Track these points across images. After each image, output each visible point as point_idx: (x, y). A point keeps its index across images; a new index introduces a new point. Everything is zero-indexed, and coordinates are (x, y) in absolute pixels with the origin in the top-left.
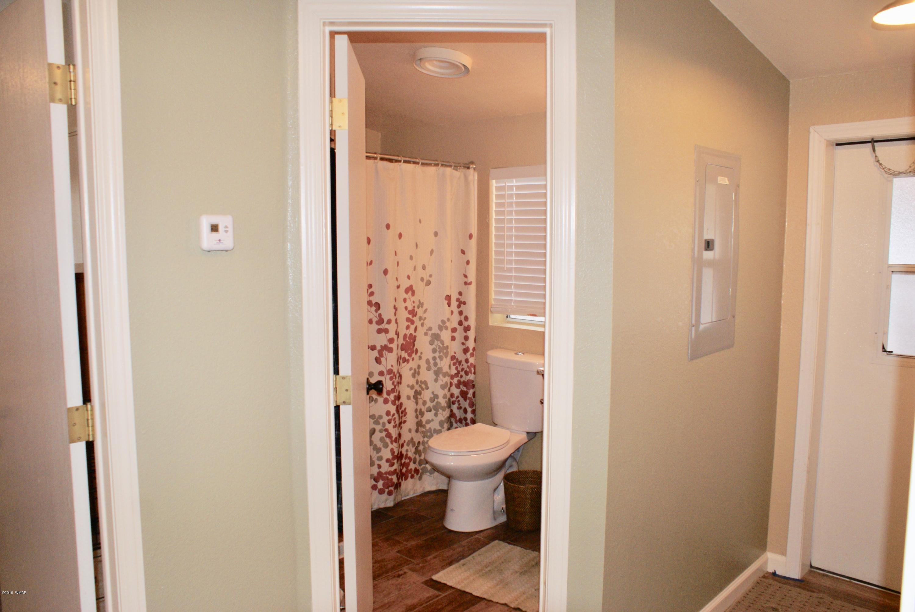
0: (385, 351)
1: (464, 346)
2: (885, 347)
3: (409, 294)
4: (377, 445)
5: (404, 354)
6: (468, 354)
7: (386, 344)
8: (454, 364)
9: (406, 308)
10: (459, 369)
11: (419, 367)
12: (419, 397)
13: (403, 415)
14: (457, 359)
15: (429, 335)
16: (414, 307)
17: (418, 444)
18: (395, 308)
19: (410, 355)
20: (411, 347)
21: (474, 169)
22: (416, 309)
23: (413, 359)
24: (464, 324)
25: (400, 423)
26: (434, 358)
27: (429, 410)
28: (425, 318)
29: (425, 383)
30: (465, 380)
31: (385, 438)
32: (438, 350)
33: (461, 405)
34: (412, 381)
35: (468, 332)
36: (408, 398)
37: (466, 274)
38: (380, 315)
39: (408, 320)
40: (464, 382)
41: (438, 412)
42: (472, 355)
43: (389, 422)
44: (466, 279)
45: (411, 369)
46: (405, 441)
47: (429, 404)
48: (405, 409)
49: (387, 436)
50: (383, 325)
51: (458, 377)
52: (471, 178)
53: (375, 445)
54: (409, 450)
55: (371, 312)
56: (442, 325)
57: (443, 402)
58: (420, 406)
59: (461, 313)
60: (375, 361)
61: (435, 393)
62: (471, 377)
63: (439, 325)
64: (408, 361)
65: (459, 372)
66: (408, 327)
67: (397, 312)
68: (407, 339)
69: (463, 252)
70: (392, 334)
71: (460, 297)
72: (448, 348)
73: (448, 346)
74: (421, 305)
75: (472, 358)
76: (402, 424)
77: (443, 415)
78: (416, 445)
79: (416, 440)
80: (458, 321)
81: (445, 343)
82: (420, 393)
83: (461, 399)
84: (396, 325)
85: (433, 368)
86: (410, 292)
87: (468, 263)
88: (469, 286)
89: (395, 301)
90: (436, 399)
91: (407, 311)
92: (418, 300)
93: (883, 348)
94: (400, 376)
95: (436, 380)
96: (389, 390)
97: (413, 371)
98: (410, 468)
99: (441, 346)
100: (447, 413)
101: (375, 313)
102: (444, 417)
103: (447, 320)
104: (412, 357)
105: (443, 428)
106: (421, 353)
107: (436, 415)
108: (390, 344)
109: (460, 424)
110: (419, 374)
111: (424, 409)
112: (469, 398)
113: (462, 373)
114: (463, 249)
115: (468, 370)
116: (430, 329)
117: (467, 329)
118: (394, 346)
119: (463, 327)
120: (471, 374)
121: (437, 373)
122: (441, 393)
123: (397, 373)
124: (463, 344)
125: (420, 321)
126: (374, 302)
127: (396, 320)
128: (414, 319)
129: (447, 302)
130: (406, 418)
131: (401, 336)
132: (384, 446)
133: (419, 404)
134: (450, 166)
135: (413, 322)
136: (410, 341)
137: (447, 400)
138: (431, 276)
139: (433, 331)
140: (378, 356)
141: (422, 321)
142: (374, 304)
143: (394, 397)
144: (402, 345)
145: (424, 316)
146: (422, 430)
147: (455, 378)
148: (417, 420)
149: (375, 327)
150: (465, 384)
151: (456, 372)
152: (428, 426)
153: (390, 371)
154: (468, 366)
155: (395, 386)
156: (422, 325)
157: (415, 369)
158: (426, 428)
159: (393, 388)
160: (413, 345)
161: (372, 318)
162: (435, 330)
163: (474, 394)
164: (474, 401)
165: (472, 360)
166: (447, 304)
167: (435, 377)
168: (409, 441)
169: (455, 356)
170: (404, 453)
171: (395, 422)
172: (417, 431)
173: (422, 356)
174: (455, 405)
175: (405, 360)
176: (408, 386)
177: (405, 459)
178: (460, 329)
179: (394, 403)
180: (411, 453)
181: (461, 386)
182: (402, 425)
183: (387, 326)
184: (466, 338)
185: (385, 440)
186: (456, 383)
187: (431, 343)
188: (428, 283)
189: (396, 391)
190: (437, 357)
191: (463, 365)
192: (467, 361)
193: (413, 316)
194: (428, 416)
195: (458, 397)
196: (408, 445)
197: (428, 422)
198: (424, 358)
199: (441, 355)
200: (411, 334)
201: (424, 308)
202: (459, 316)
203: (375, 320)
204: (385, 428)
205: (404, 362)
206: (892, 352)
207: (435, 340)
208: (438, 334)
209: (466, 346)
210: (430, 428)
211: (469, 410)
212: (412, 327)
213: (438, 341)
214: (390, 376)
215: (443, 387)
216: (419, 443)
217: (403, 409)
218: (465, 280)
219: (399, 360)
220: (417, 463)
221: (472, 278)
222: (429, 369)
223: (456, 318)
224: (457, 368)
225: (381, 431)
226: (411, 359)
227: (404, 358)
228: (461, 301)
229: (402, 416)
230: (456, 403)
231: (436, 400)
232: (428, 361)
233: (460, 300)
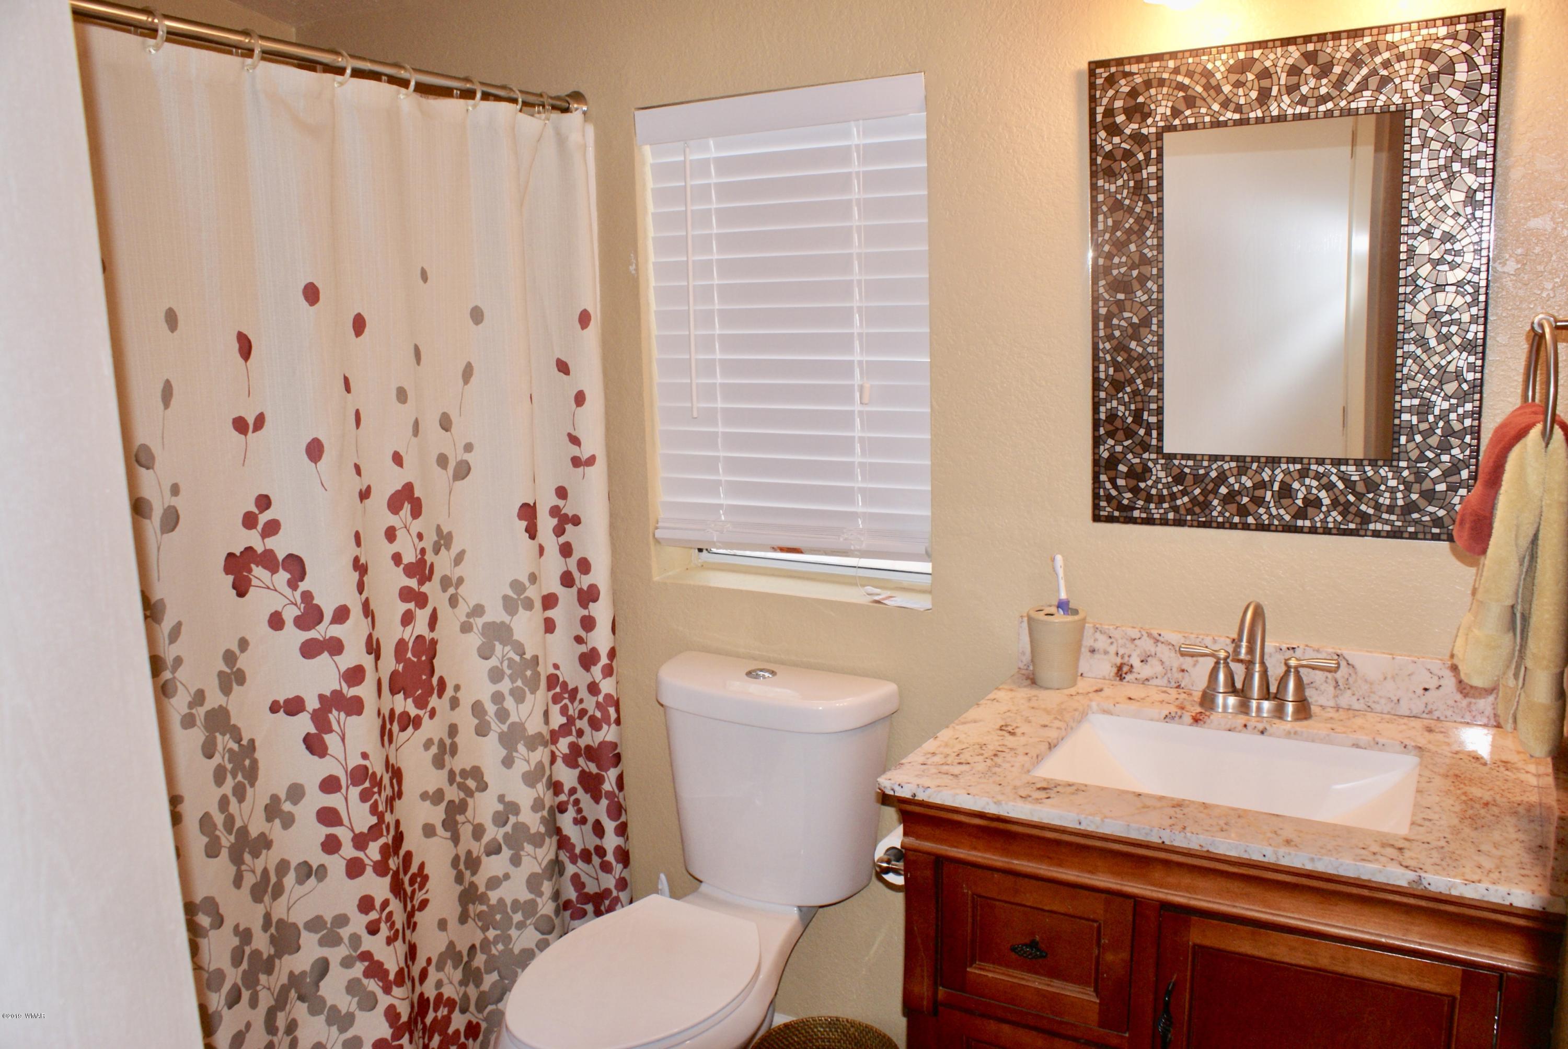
0: (335, 712)
1: (584, 645)
3: (402, 513)
4: (340, 1007)
5: (403, 704)
6: (597, 671)
7: (338, 688)
8: (556, 699)
9: (397, 558)
10: (573, 710)
11: (453, 730)
12: (460, 818)
13: (416, 886)
14: (565, 684)
15: (475, 629)
16: (423, 551)
17: (469, 955)
18: (360, 567)
19: (421, 703)
20: (424, 677)
21: (584, 113)
22: (430, 557)
23: (433, 714)
24: (577, 582)
25: (411, 915)
26: (498, 698)
27: (494, 849)
28: (460, 581)
29: (476, 773)
30: (591, 743)
31: (365, 981)
32: (508, 672)
33: (584, 813)
34: (435, 780)
35: (591, 604)
36: (429, 831)
37: (574, 433)
38: (307, 596)
39: (406, 594)
40: (588, 747)
41: (522, 853)
42: (608, 671)
43: (373, 929)
44: (577, 448)
45: (428, 744)
46: (429, 961)
47: (492, 832)
48: (422, 866)
49: (367, 974)
50: (321, 628)
51: (570, 734)
52: (575, 138)
53: (334, 1008)
54: (446, 981)
55: (276, 590)
56: (515, 596)
57: (533, 821)
58: (467, 842)
59: (566, 550)
60: (304, 747)
61: (507, 799)
62: (608, 734)
63: (506, 598)
64: (417, 723)
65: (571, 721)
66: (407, 619)
67: (365, 579)
68: (409, 655)
69: (563, 367)
70: (355, 654)
71: (561, 503)
72: (538, 664)
73: (536, 659)
74: (444, 540)
75: (609, 679)
76: (417, 913)
77: (536, 858)
78: (465, 959)
79: (463, 947)
80: (559, 573)
81: (527, 651)
82: (462, 807)
83: (581, 794)
84: (365, 624)
85: (496, 727)
86: (407, 507)
87: (580, 399)
88: (588, 469)
89: (358, 542)
90: (510, 816)
91: (402, 566)
92: (435, 527)
94: (397, 774)
95: (508, 762)
96: (361, 834)
97: (434, 750)
98: (451, 1031)
99: (517, 658)
100: (547, 852)
101: (288, 591)
102: (540, 865)
103: (529, 580)
104: (429, 708)
105: (540, 894)
106: (457, 688)
107: (516, 861)
108: (349, 687)
109: (586, 865)
110: (454, 750)
111: (477, 848)
112: (607, 792)
113: (583, 724)
114: (564, 359)
115: (598, 714)
116: (478, 610)
117: (588, 596)
118: (365, 691)
119: (574, 590)
120: (609, 725)
121: (509, 740)
122: (524, 796)
123: (385, 773)
124: (579, 640)
125: (444, 590)
126: (281, 556)
127: (366, 606)
128: (425, 589)
129: (524, 524)
130: (427, 891)
131: (388, 652)
132: (361, 1007)
133: (463, 838)
134: (514, 101)
135: (421, 600)
136: (419, 658)
137: (545, 813)
138: (469, 448)
139: (488, 618)
140: (313, 730)
141: (451, 590)
142: (284, 560)
143: (380, 852)
144: (394, 675)
145: (458, 572)
146: (478, 911)
147: (561, 740)
148: (459, 888)
149: (294, 636)
150: (591, 753)
151: (564, 720)
152: (494, 896)
153: (359, 774)
154: (598, 705)
155: (381, 817)
156: (453, 601)
157: (441, 741)
158: (489, 900)
159: (376, 825)
160: (428, 671)
161: (280, 610)
162: (495, 613)
163: (620, 782)
164: (621, 800)
165: (607, 686)
166: (527, 530)
167: (504, 752)
168: (441, 955)
169: (557, 677)
170: (430, 992)
171: (393, 924)
172: (463, 918)
173: (459, 695)
174: (566, 814)
175: (407, 722)
176: (424, 796)
177: (436, 1010)
178: (567, 597)
179: (381, 869)
180: (450, 986)
181: (581, 761)
182: (418, 916)
183: (336, 631)
184: (588, 623)
185: (363, 985)
186: (566, 751)
187: (485, 653)
188: (463, 471)
189: (385, 833)
190: (506, 693)
191: (581, 701)
192: (593, 688)
193: (421, 583)
194: (493, 866)
195: (573, 791)
196: (440, 968)
197: (494, 883)
198: (466, 700)
199: (517, 687)
200: (420, 638)
201: (455, 549)
202: (563, 559)
203: (290, 614)
204: (359, 952)
205: (403, 729)
207: (497, 643)
208: (503, 623)
209: (590, 646)
210: (501, 901)
211: (610, 826)
212: (422, 616)
213: (504, 644)
214: (361, 788)
215: (530, 779)
216: (473, 947)
217: (414, 868)
218: (575, 451)
219: (388, 726)
220: (472, 1008)
221: (593, 444)
222: (482, 730)
223: (554, 565)
224: (564, 711)
225: (347, 963)
226: (428, 714)
227: (405, 714)
228: (566, 515)
229: (413, 892)
230: (570, 807)
231: (512, 819)
232: (478, 709)
233: (563, 512)
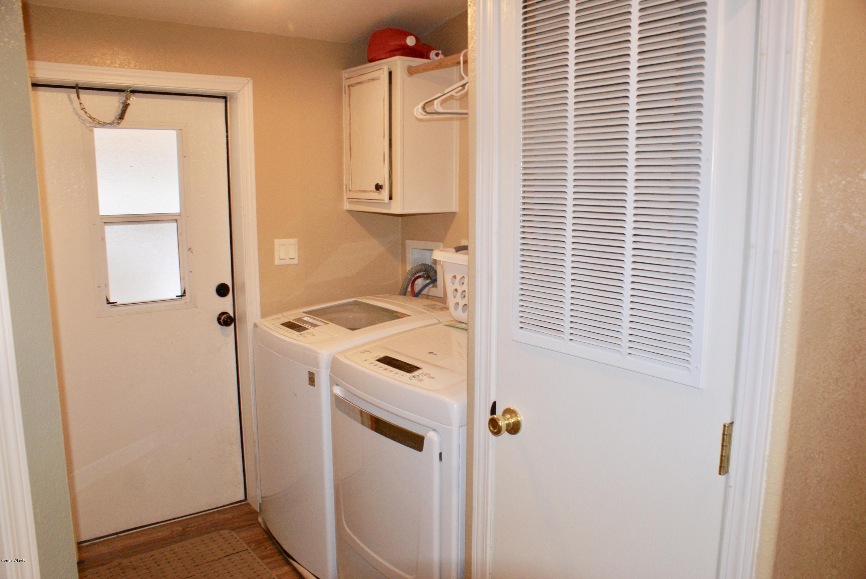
2: (109, 299)
93: (107, 300)
206: (116, 303)
